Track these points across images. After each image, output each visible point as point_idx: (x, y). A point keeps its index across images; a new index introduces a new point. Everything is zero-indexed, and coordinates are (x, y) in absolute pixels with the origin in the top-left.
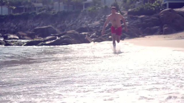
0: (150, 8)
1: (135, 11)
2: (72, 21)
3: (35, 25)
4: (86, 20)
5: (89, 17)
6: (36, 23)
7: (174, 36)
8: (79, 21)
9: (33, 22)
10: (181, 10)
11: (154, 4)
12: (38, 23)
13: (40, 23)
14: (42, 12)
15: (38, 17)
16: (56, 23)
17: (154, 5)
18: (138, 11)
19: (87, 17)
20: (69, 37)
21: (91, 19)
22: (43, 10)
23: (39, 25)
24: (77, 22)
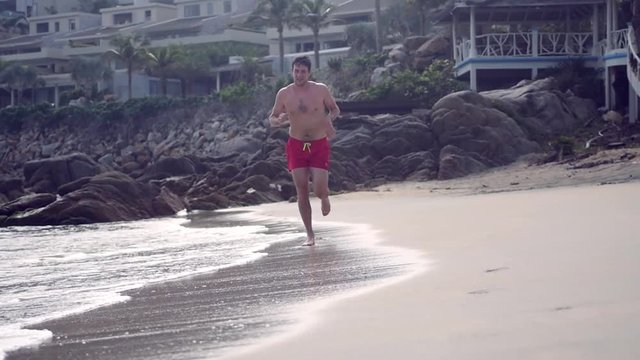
0: (411, 90)
1: (363, 99)
2: (172, 134)
3: (45, 148)
4: (218, 130)
5: (229, 121)
6: (50, 142)
7: (466, 186)
8: (196, 134)
9: (38, 139)
10: (508, 96)
11: (426, 76)
12: (57, 144)
13: (63, 141)
14: (72, 103)
15: (56, 121)
16: (119, 141)
17: (427, 79)
18: (372, 97)
19: (221, 121)
20: (96, 194)
21: (235, 128)
22: (75, 96)
23: (59, 148)
24: (189, 137)
